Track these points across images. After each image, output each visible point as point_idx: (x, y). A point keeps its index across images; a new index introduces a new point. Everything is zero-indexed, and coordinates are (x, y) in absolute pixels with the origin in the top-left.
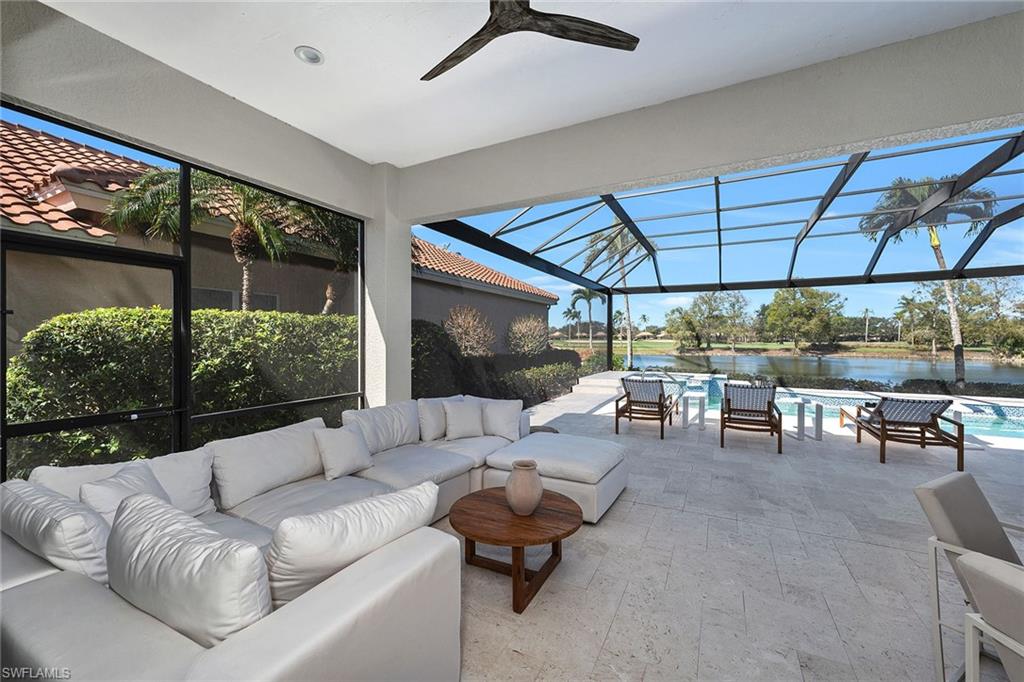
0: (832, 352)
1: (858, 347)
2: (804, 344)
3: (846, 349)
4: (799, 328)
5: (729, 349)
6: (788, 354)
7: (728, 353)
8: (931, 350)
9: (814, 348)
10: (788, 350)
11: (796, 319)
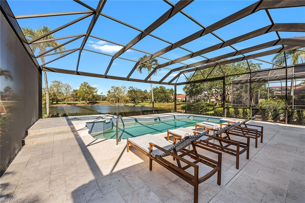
0: (95, 104)
1: (100, 102)
2: (88, 102)
3: (98, 103)
4: (87, 97)
5: (65, 103)
6: (84, 105)
7: (65, 105)
8: (114, 103)
9: (90, 103)
10: (84, 103)
11: (86, 94)
